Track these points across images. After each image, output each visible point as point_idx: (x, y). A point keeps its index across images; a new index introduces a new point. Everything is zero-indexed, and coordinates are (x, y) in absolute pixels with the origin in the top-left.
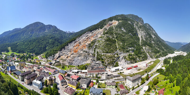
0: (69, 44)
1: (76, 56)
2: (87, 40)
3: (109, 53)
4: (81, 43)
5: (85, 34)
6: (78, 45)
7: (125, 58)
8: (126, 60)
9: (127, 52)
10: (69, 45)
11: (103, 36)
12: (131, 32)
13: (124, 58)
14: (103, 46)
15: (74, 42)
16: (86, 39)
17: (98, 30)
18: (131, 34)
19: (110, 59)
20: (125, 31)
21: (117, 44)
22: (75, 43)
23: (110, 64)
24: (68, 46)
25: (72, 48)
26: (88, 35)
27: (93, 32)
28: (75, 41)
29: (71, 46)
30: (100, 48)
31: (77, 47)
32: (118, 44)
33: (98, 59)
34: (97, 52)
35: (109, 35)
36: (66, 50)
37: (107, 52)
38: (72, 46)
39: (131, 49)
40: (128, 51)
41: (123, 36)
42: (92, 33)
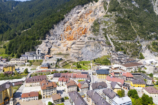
0: (54, 25)
1: (82, 46)
2: (80, 20)
3: (129, 41)
4: (73, 24)
5: (75, 9)
6: (69, 27)
7: (149, 47)
8: (151, 50)
9: (150, 40)
10: (56, 28)
11: (109, 13)
12: (146, 7)
13: (147, 47)
14: (117, 30)
15: (62, 22)
16: (78, 18)
17: (92, 5)
18: (148, 11)
19: (132, 48)
20: (137, 6)
21: (133, 27)
22: (64, 24)
23: (134, 56)
24: (54, 29)
25: (62, 33)
26: (79, 11)
27: (85, 6)
28: (64, 20)
29: (59, 29)
30: (112, 33)
31: (69, 31)
32: (135, 27)
33: (117, 50)
34: (111, 39)
35: (118, 13)
36: (52, 37)
37: (126, 40)
38: (61, 30)
39: (153, 34)
40: (150, 38)
41: (136, 14)
42: (85, 8)
